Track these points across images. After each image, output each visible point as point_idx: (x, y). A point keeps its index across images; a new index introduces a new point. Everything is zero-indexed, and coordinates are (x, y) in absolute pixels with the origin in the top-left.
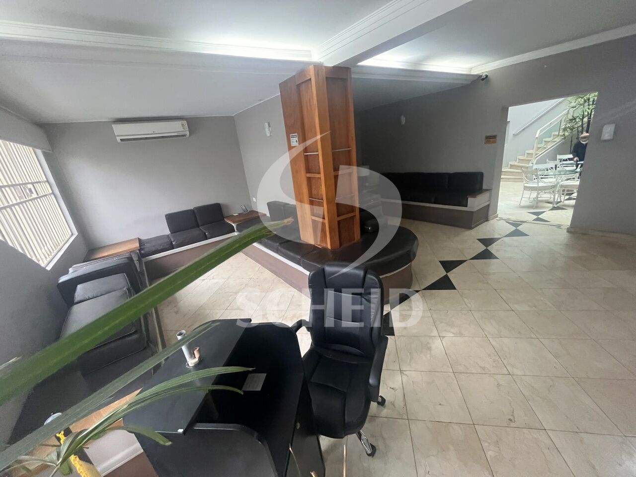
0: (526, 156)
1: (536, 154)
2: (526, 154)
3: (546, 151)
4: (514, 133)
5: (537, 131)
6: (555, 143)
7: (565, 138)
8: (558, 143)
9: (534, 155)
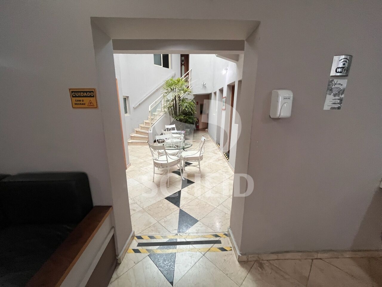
0: (145, 124)
1: (152, 124)
2: (144, 123)
3: (157, 121)
4: (133, 106)
5: (149, 107)
6: (161, 116)
7: (166, 113)
8: (162, 116)
9: (150, 124)
